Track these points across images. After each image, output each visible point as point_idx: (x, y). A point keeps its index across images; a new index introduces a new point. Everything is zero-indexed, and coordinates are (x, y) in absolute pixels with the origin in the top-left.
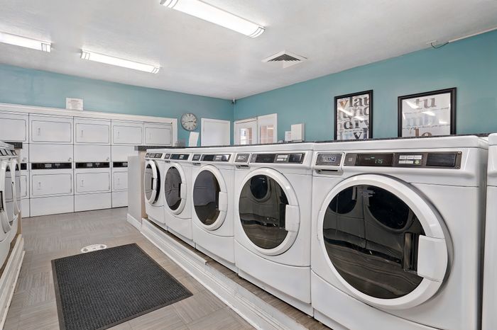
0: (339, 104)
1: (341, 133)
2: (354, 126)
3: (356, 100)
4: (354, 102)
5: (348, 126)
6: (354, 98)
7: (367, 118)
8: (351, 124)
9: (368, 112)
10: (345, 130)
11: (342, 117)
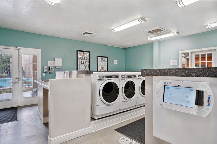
0: (79, 54)
1: (80, 65)
2: (85, 63)
3: (85, 54)
4: (84, 54)
5: (82, 62)
6: (84, 53)
7: (89, 61)
8: (83, 62)
9: (89, 59)
10: (81, 64)
11: (80, 59)
